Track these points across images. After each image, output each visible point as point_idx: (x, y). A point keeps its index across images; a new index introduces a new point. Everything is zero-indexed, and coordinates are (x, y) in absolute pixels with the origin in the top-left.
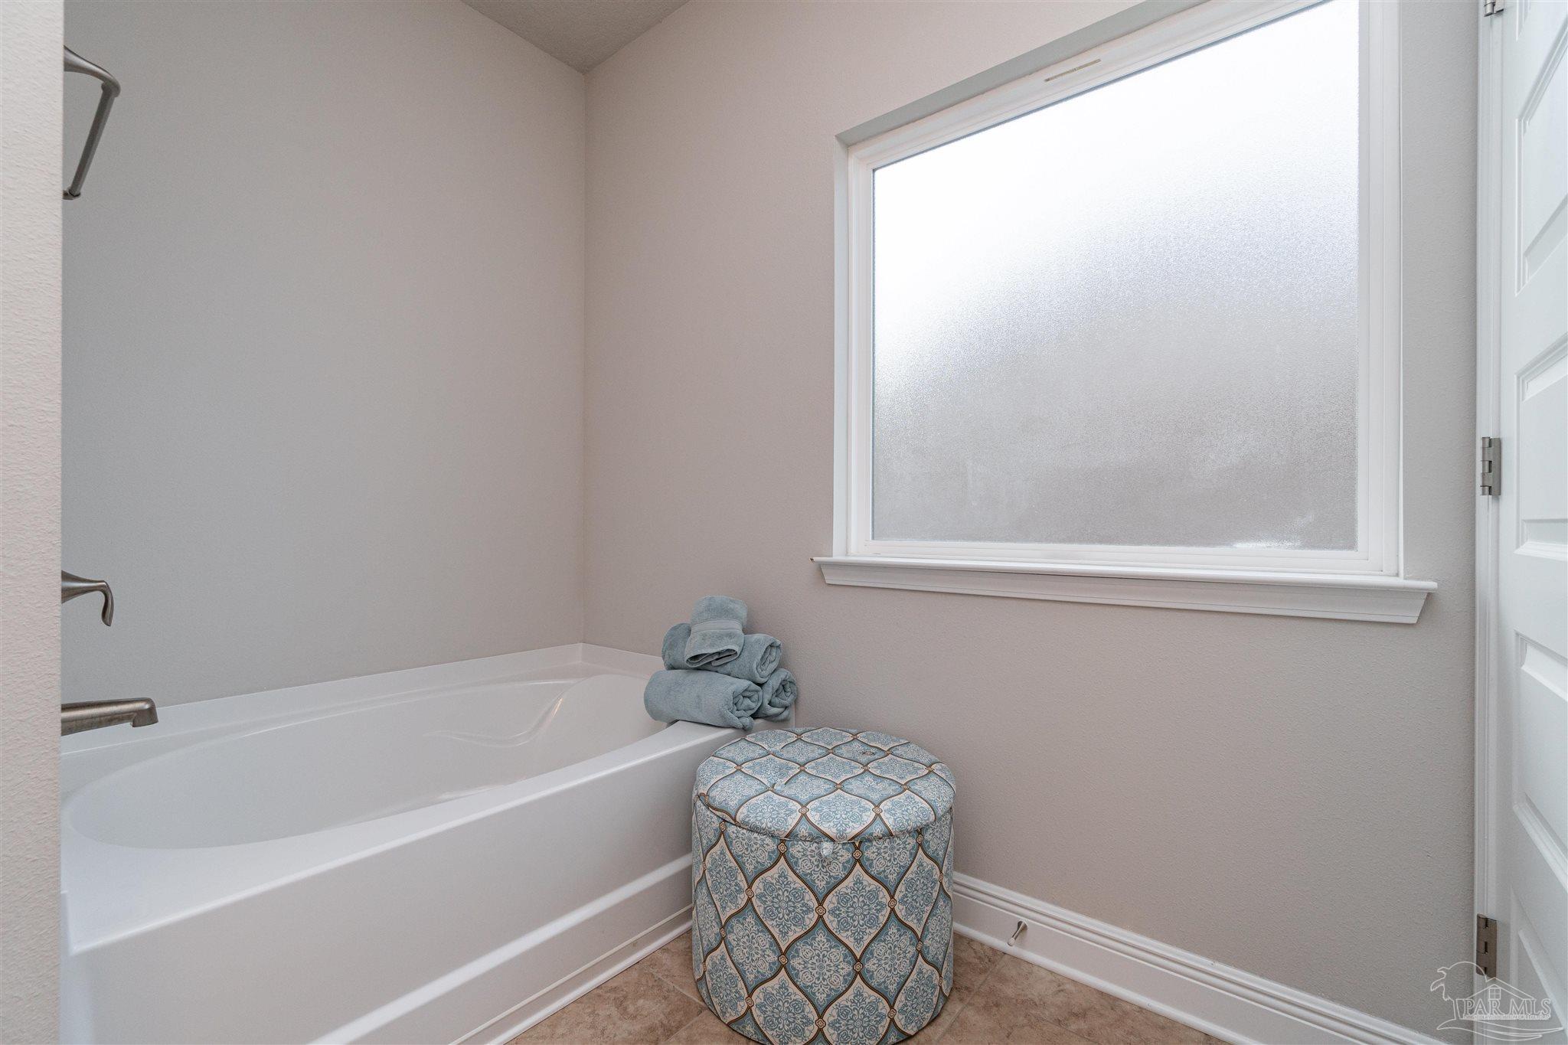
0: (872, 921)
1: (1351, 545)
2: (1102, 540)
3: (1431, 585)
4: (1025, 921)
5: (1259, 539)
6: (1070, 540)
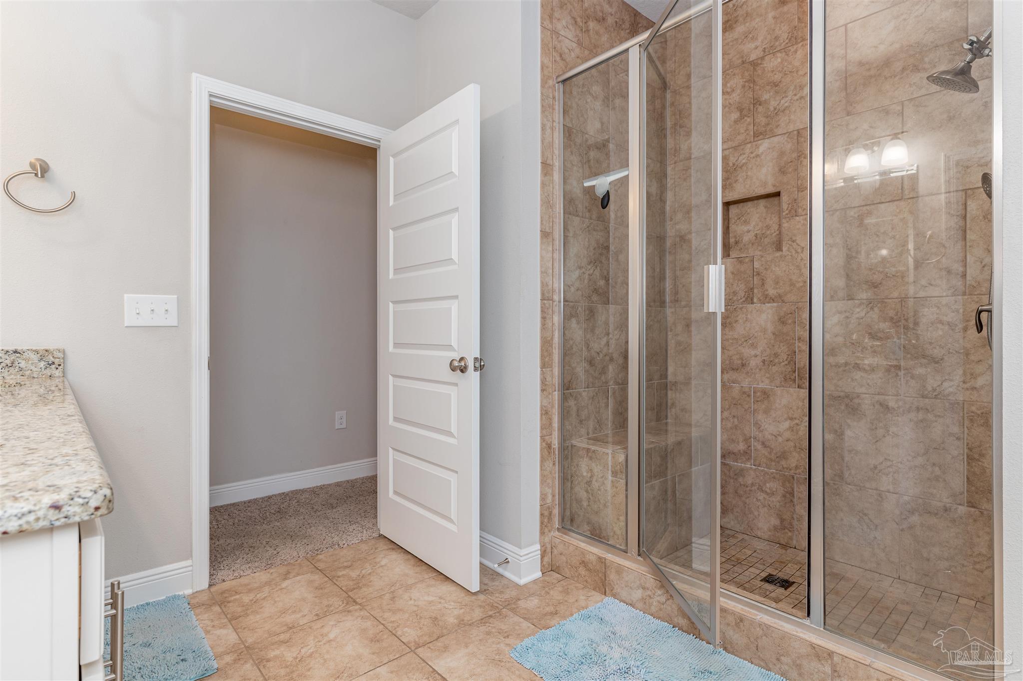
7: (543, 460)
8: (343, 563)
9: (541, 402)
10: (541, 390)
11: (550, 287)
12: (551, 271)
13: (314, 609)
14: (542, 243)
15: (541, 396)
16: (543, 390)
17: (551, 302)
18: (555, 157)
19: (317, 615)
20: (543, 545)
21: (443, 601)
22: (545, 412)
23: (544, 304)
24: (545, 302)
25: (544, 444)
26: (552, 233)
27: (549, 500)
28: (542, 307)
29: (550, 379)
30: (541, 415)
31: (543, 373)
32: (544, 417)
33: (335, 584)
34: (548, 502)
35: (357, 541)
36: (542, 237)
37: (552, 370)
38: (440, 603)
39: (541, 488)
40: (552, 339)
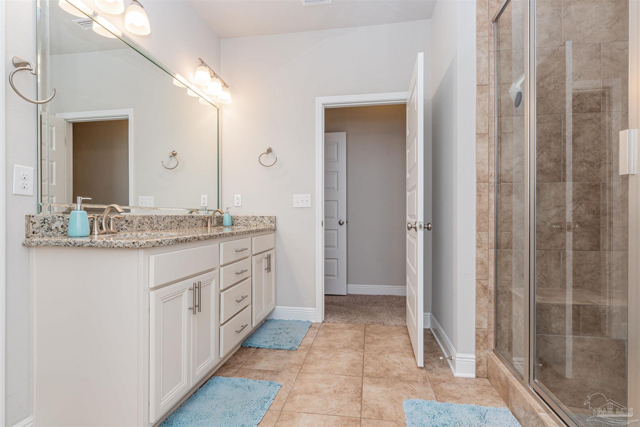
7: (478, 296)
8: (377, 331)
9: (477, 255)
10: (477, 247)
11: (486, 173)
12: (487, 161)
13: (346, 344)
14: (477, 142)
15: (477, 251)
16: (478, 247)
17: (487, 184)
18: (491, 78)
19: (344, 347)
20: (478, 357)
21: (401, 364)
22: (480, 263)
23: (480, 185)
24: (481, 184)
25: (480, 285)
26: (488, 133)
27: (485, 326)
28: (477, 188)
29: (487, 239)
30: (477, 264)
31: (478, 235)
32: (479, 266)
33: (364, 338)
34: (484, 327)
35: (394, 325)
36: (477, 138)
37: (488, 233)
38: (399, 364)
39: (476, 316)
40: (488, 210)
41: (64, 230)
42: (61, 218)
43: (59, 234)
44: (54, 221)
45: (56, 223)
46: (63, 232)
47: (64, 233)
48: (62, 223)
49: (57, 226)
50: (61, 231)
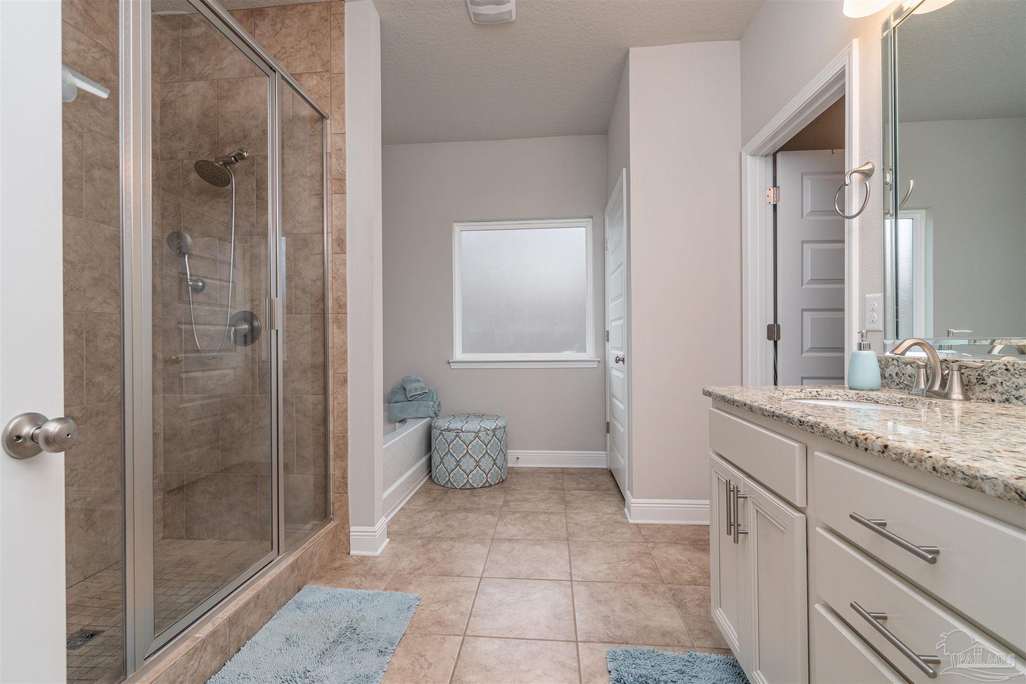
0: (481, 453)
1: (585, 351)
2: (534, 352)
3: (599, 359)
4: (518, 457)
5: (568, 351)
6: (525, 352)
41: (899, 380)
42: (895, 362)
43: (893, 385)
44: (887, 365)
45: (890, 368)
46: (898, 382)
47: (899, 385)
48: (897, 369)
49: (891, 373)
50: (896, 380)
